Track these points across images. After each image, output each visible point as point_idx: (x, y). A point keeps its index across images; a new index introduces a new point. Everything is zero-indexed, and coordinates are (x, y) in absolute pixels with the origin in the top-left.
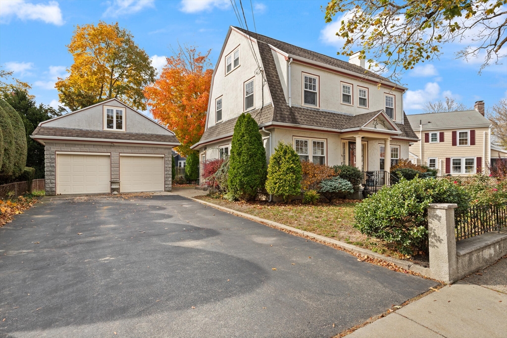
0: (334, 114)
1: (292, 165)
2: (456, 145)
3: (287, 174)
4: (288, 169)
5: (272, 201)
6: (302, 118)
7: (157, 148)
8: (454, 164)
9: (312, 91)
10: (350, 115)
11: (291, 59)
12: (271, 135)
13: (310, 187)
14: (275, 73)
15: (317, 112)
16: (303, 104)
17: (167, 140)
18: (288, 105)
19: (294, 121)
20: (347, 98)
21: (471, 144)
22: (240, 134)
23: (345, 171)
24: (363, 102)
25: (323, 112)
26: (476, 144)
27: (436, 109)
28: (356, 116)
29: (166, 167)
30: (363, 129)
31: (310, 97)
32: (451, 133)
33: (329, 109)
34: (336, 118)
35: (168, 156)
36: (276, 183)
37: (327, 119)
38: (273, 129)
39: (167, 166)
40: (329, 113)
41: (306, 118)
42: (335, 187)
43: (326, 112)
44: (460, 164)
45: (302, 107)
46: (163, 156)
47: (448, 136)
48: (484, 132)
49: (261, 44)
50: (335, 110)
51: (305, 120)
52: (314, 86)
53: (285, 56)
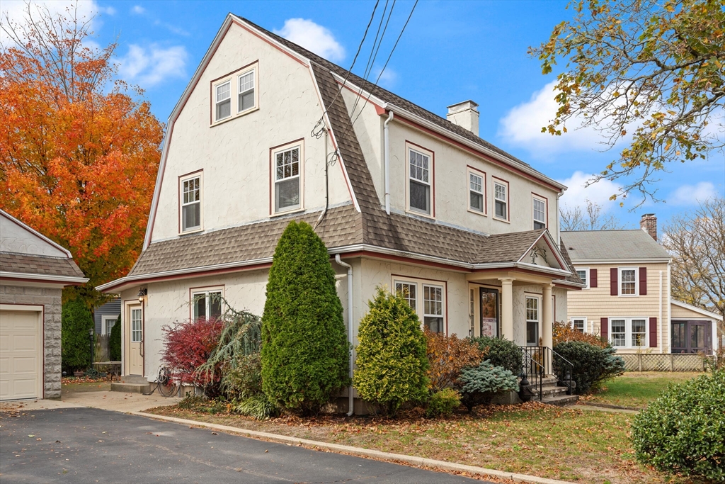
0: (458, 231)
1: (412, 338)
2: (617, 294)
3: (402, 356)
4: (405, 345)
5: (354, 414)
6: (410, 238)
7: (24, 288)
8: (614, 329)
9: (422, 182)
10: (483, 235)
11: (391, 114)
12: (350, 272)
13: (442, 384)
14: (352, 139)
15: (431, 225)
16: (408, 208)
17: (53, 270)
18: (383, 209)
19: (398, 244)
20: (476, 199)
21: (640, 294)
22: (294, 268)
23: (494, 350)
24: (501, 208)
25: (440, 227)
26: (648, 292)
27: (570, 223)
28: (491, 237)
29: (49, 338)
30: (519, 266)
31: (419, 195)
32: (609, 272)
33: (449, 221)
34: (463, 239)
35: (53, 309)
36: (381, 377)
37: (448, 241)
38: (358, 261)
39: (48, 333)
40: (450, 229)
41: (416, 239)
42: (491, 382)
43: (445, 228)
44: (623, 329)
45: (407, 215)
46: (40, 308)
47: (604, 276)
48: (661, 272)
49: (318, 70)
50: (459, 224)
51: (415, 242)
52: (426, 172)
53: (377, 106)
